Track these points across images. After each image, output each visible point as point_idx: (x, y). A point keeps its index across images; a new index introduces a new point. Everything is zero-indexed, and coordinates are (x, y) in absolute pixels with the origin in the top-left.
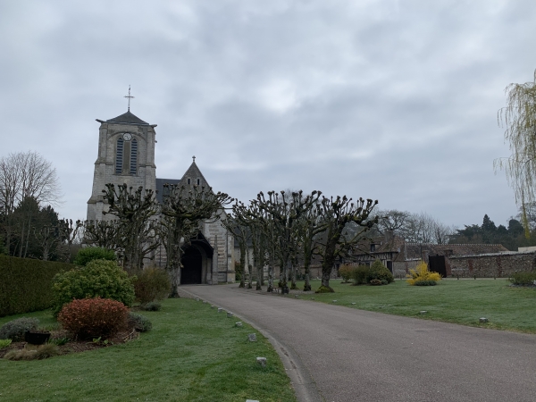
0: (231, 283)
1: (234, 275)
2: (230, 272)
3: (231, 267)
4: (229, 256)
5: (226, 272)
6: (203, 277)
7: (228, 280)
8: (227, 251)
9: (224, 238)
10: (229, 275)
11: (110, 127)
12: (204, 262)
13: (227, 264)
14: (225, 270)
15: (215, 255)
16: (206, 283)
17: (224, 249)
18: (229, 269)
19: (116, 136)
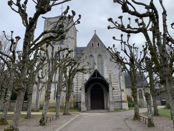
0: (125, 110)
1: (127, 104)
2: (124, 102)
3: (124, 98)
4: (122, 90)
5: (121, 102)
6: (105, 105)
7: (123, 108)
8: (120, 87)
9: (117, 78)
10: (123, 104)
11: (49, 20)
12: (105, 95)
13: (121, 97)
14: (120, 100)
15: (110, 89)
16: (108, 110)
17: (118, 85)
18: (123, 99)
19: (53, 24)
